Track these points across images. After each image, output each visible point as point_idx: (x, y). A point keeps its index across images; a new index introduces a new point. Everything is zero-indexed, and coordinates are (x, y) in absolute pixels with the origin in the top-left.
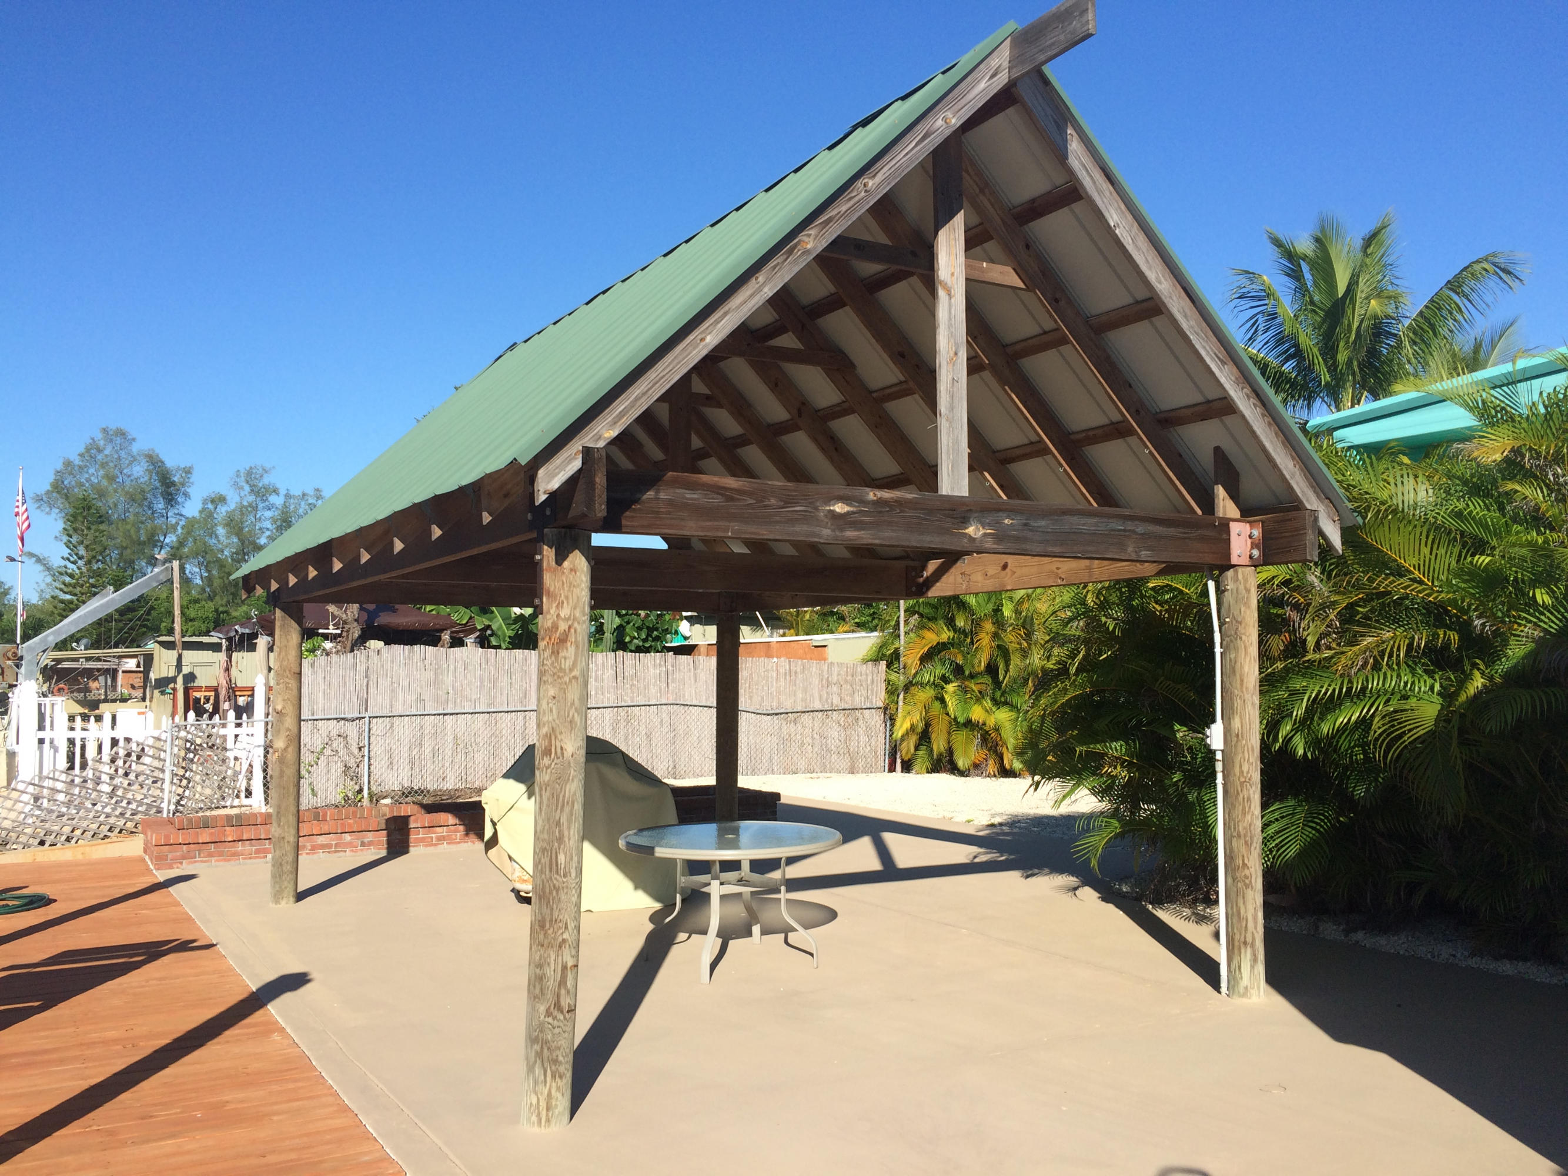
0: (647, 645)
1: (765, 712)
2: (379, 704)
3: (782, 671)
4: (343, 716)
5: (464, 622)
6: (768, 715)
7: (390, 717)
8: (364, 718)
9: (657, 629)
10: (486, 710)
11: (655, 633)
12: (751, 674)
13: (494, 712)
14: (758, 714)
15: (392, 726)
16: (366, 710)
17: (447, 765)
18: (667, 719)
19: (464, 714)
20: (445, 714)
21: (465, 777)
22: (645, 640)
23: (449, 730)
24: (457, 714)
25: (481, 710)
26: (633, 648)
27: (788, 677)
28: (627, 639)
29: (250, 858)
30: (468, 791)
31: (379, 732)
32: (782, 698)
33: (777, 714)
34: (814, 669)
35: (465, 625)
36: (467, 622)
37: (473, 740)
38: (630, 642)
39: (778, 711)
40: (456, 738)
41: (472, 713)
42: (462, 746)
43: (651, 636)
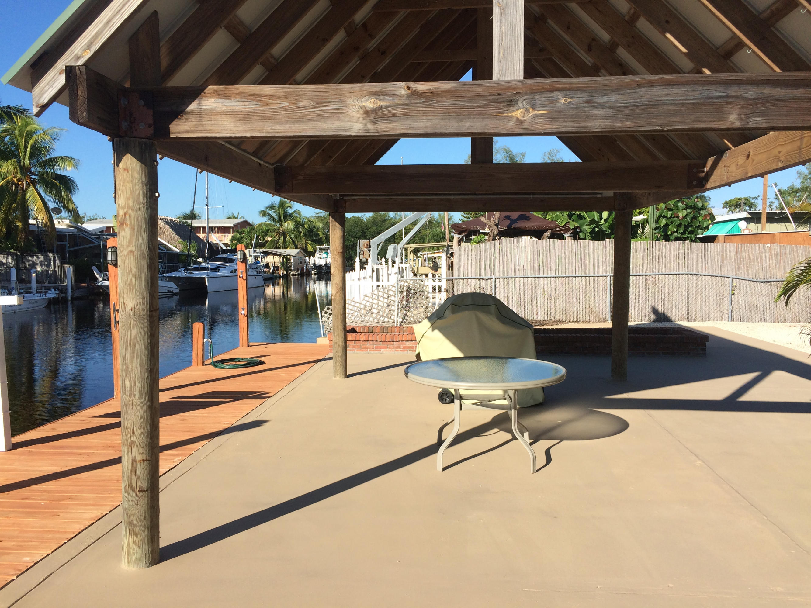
0: (685, 236)
1: (759, 280)
2: (500, 271)
3: (774, 252)
4: (481, 277)
5: (563, 225)
6: (762, 282)
7: (506, 278)
8: (492, 278)
9: (692, 226)
10: (562, 276)
11: (690, 228)
12: (749, 255)
13: (567, 277)
14: (753, 281)
15: (508, 283)
16: (494, 274)
17: (539, 306)
18: (683, 283)
19: (549, 277)
20: (537, 278)
21: (549, 314)
22: (682, 234)
23: (540, 287)
24: (545, 277)
25: (559, 276)
26: (673, 238)
27: (778, 257)
28: (669, 233)
29: (373, 350)
30: (551, 321)
31: (501, 286)
32: (773, 271)
33: (769, 282)
34: (801, 251)
35: (564, 226)
36: (565, 225)
37: (554, 292)
38: (672, 234)
39: (770, 280)
40: (544, 291)
41: (553, 277)
42: (547, 296)
43: (687, 231)
